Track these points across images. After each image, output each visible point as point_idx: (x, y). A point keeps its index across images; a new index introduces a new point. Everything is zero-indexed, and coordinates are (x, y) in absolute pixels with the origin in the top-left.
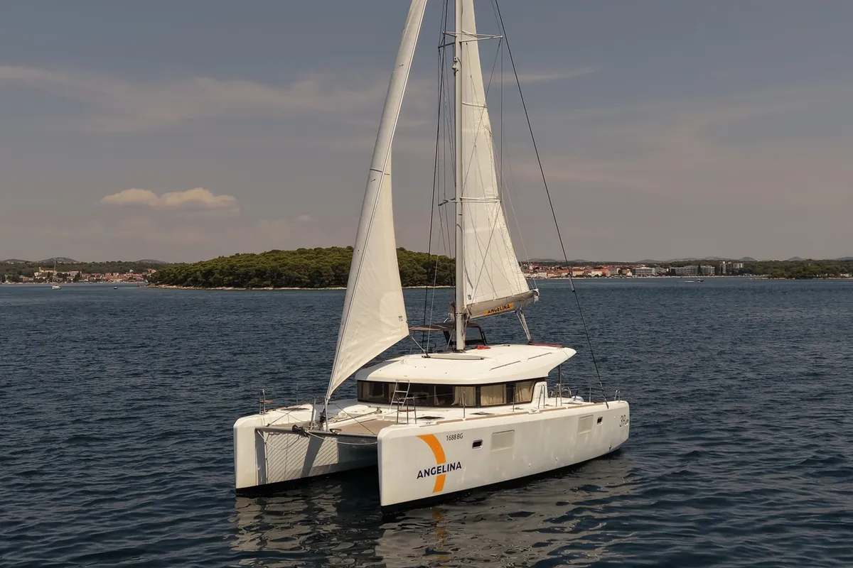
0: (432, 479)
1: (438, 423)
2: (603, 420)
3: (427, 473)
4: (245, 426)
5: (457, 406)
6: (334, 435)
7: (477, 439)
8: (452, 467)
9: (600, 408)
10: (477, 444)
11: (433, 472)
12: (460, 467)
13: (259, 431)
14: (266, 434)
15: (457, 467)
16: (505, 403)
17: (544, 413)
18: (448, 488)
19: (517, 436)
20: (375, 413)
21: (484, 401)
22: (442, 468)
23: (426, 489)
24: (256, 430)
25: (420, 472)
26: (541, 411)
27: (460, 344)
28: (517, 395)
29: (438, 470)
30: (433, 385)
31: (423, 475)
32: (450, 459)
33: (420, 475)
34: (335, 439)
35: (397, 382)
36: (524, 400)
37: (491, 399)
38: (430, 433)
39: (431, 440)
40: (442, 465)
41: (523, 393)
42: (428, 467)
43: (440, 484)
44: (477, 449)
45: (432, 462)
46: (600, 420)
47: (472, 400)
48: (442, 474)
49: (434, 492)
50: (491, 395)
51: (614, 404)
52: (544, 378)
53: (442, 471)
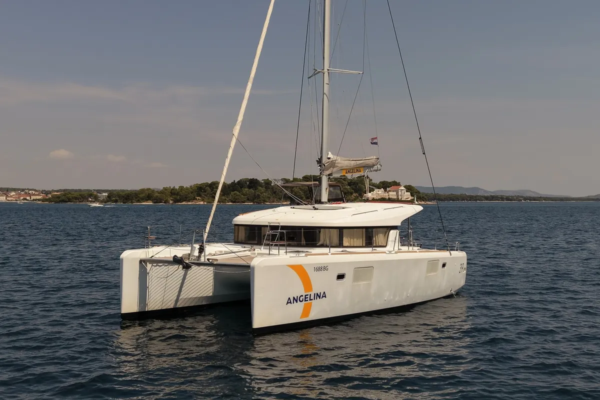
0: (299, 307)
1: (306, 255)
2: (446, 265)
3: (295, 300)
4: (131, 257)
5: (322, 246)
6: (211, 265)
7: (341, 272)
8: (318, 296)
9: (444, 254)
10: (341, 277)
11: (301, 300)
12: (325, 297)
13: (143, 262)
14: (149, 266)
15: (323, 297)
16: (364, 245)
17: (399, 254)
18: (313, 316)
19: (375, 272)
20: (250, 251)
21: (345, 243)
22: (309, 296)
23: (294, 314)
24: (141, 261)
25: (289, 298)
26: (396, 253)
27: (325, 198)
28: (374, 239)
29: (305, 298)
30: (300, 228)
31: (292, 302)
32: (316, 289)
33: (289, 302)
34: (212, 268)
35: (268, 224)
36: (380, 244)
37: (352, 240)
38: (299, 263)
39: (300, 270)
40: (309, 293)
41: (379, 238)
42: (296, 294)
43: (306, 311)
44: (340, 281)
45: (300, 291)
46: (444, 265)
47: (336, 240)
48: (309, 301)
49: (301, 318)
50: (352, 236)
51: (455, 253)
52: (397, 226)
53: (309, 299)
